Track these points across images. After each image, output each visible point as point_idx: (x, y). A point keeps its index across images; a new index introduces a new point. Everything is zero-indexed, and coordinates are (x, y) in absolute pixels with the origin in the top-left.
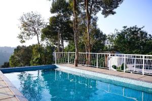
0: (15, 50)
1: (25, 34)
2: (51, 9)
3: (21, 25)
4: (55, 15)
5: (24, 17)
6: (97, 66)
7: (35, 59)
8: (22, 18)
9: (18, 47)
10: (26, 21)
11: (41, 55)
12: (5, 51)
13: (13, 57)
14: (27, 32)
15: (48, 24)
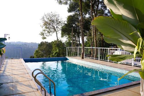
0: (39, 45)
1: (46, 32)
2: (69, 9)
3: (42, 24)
4: (72, 14)
5: (45, 17)
6: (99, 59)
7: (54, 53)
8: (43, 18)
9: (41, 43)
10: (46, 20)
11: (59, 49)
12: (32, 47)
13: (37, 51)
14: (48, 30)
15: (66, 23)
